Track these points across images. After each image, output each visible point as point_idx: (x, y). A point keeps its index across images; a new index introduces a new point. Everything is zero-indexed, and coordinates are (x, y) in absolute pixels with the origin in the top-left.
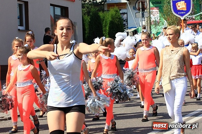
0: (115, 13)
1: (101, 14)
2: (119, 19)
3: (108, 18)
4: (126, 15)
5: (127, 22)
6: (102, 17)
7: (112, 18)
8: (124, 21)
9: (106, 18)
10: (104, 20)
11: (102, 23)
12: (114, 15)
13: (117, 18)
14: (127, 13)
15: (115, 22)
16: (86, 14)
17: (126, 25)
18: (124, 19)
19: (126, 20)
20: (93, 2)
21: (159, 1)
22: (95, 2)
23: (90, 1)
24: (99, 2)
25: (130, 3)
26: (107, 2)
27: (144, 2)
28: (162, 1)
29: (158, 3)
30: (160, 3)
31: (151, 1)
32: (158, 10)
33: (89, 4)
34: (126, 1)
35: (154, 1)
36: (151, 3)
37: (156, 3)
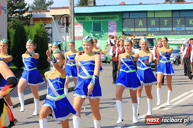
0: (39, 27)
1: (26, 28)
2: (43, 33)
3: (33, 32)
4: (50, 30)
5: (52, 36)
6: (27, 31)
7: (37, 32)
8: (49, 35)
9: (31, 32)
10: (29, 34)
11: (27, 37)
12: (39, 29)
13: (42, 32)
14: (51, 28)
15: (40, 36)
16: (12, 27)
17: (51, 39)
18: (49, 34)
19: (50, 34)
20: (19, 16)
21: (83, 17)
22: (21, 16)
23: (16, 15)
24: (25, 17)
25: (55, 18)
26: (33, 17)
27: (69, 18)
28: (86, 17)
29: (82, 19)
30: (84, 19)
31: (76, 17)
32: (82, 25)
33: (16, 18)
34: (51, 17)
35: (78, 17)
36: (75, 19)
37: (80, 19)
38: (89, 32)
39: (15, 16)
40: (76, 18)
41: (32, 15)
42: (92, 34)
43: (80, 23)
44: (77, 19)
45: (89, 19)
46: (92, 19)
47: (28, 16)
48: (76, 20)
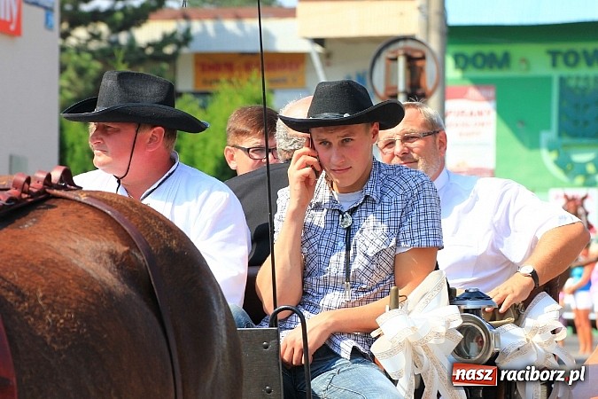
20: (113, 38)
21: (498, 50)
22: (123, 38)
23: (96, 36)
24: (149, 45)
25: (327, 58)
26: (195, 47)
27: (423, 58)
28: (518, 50)
29: (490, 61)
30: (505, 61)
31: (453, 49)
32: (488, 99)
33: (91, 52)
34: (305, 47)
35: (470, 50)
36: (450, 62)
37: (479, 61)
38: (534, 144)
39: (88, 41)
40: (456, 57)
41: (187, 38)
42: (554, 156)
43: (479, 84)
44: (463, 62)
45: (535, 61)
46: (554, 64)
47: (168, 39)
48: (457, 65)
